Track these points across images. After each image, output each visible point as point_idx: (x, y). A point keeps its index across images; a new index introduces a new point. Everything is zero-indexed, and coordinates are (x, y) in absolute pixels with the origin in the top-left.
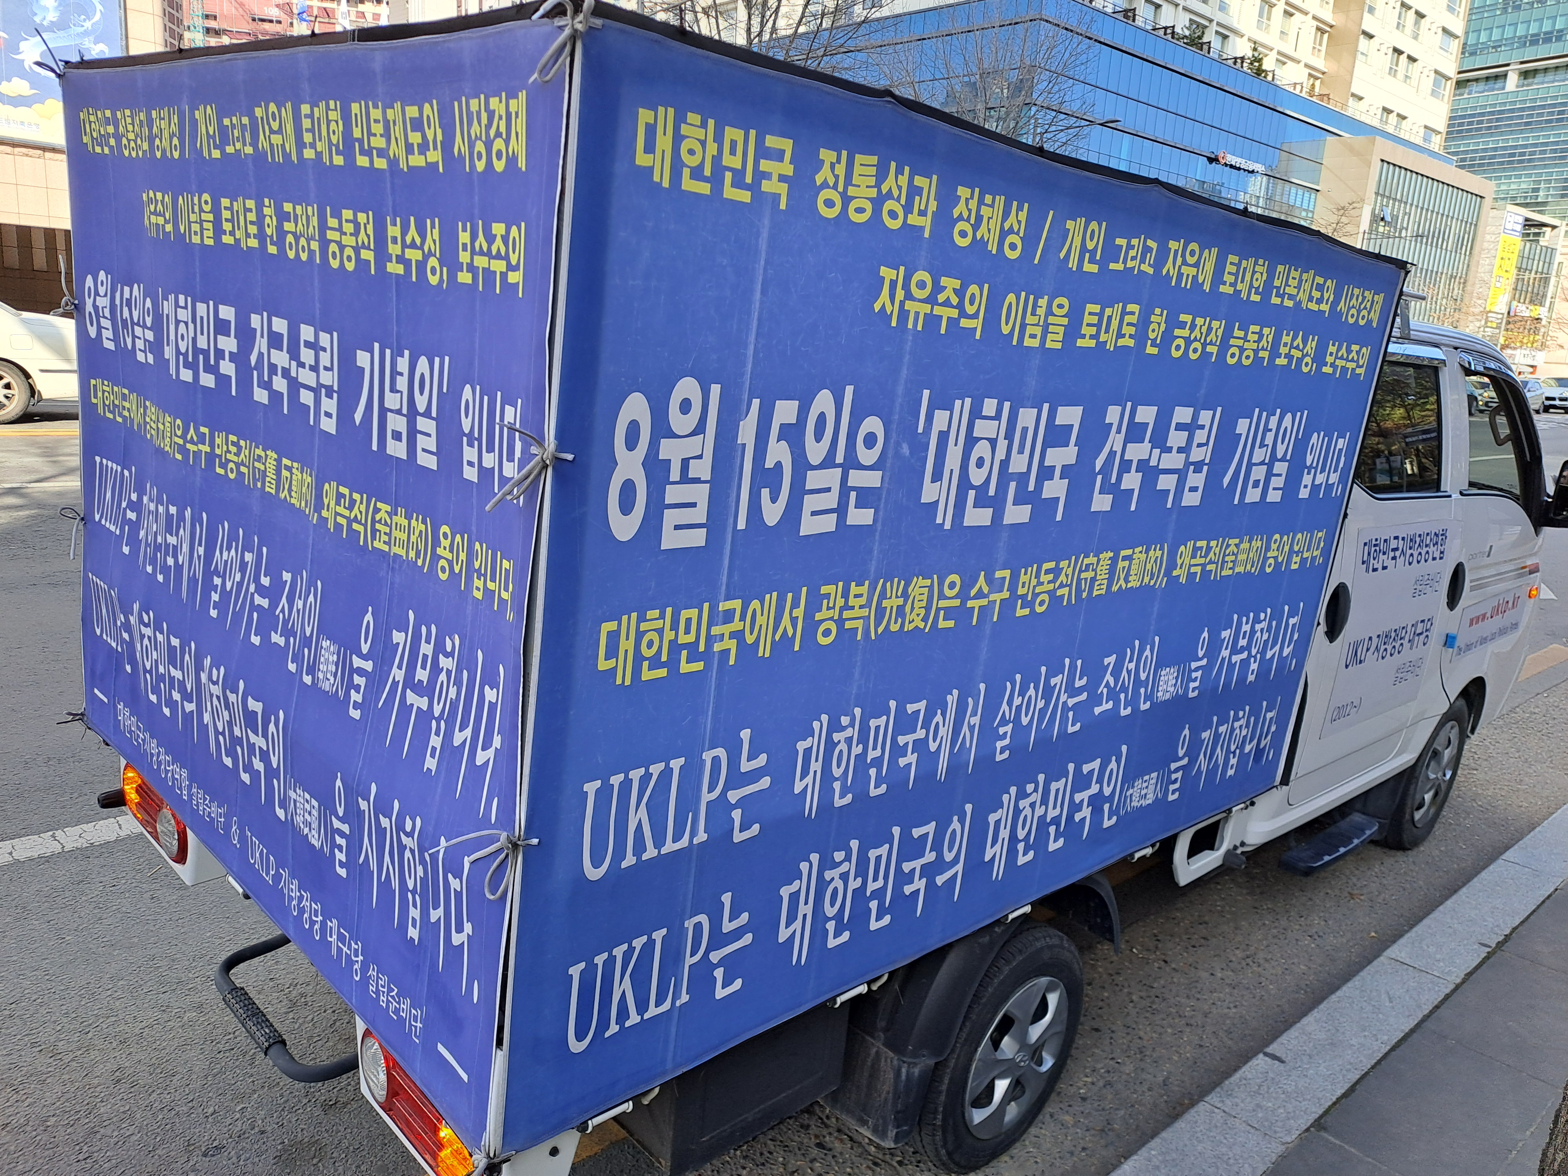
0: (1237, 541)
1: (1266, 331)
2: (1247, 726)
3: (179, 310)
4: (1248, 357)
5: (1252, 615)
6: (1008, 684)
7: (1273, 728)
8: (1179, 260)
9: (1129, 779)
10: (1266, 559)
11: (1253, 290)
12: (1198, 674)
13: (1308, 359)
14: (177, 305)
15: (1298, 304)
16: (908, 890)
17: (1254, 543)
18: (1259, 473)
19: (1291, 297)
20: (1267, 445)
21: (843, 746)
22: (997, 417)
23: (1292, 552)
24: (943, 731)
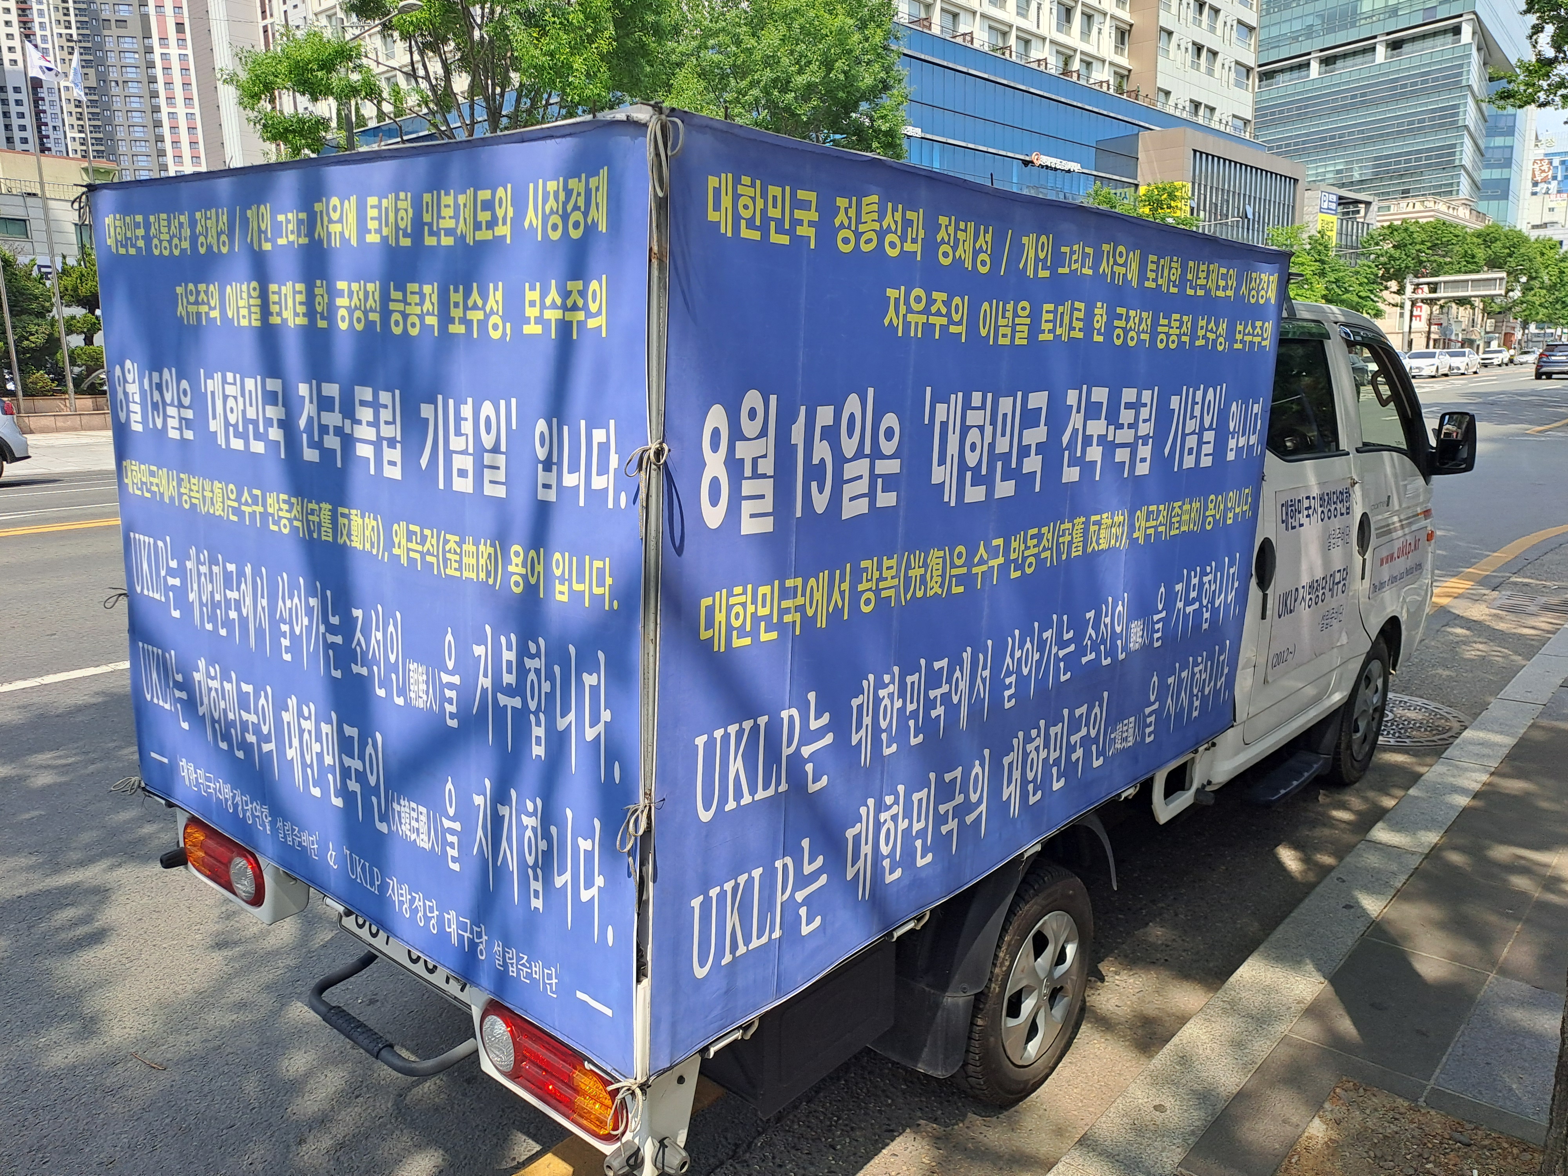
0: (1180, 503)
1: (1185, 318)
2: (1206, 670)
4: (1173, 342)
5: (1199, 568)
6: (1009, 638)
7: (1226, 671)
8: (1111, 261)
9: (1112, 721)
10: (1205, 517)
11: (1171, 284)
12: (1159, 626)
13: (1221, 339)
14: (225, 382)
15: (1208, 292)
16: (944, 829)
17: (1194, 504)
18: (1192, 442)
19: (1202, 287)
20: (1196, 417)
21: (886, 701)
22: (983, 407)
23: (1226, 509)
24: (962, 685)
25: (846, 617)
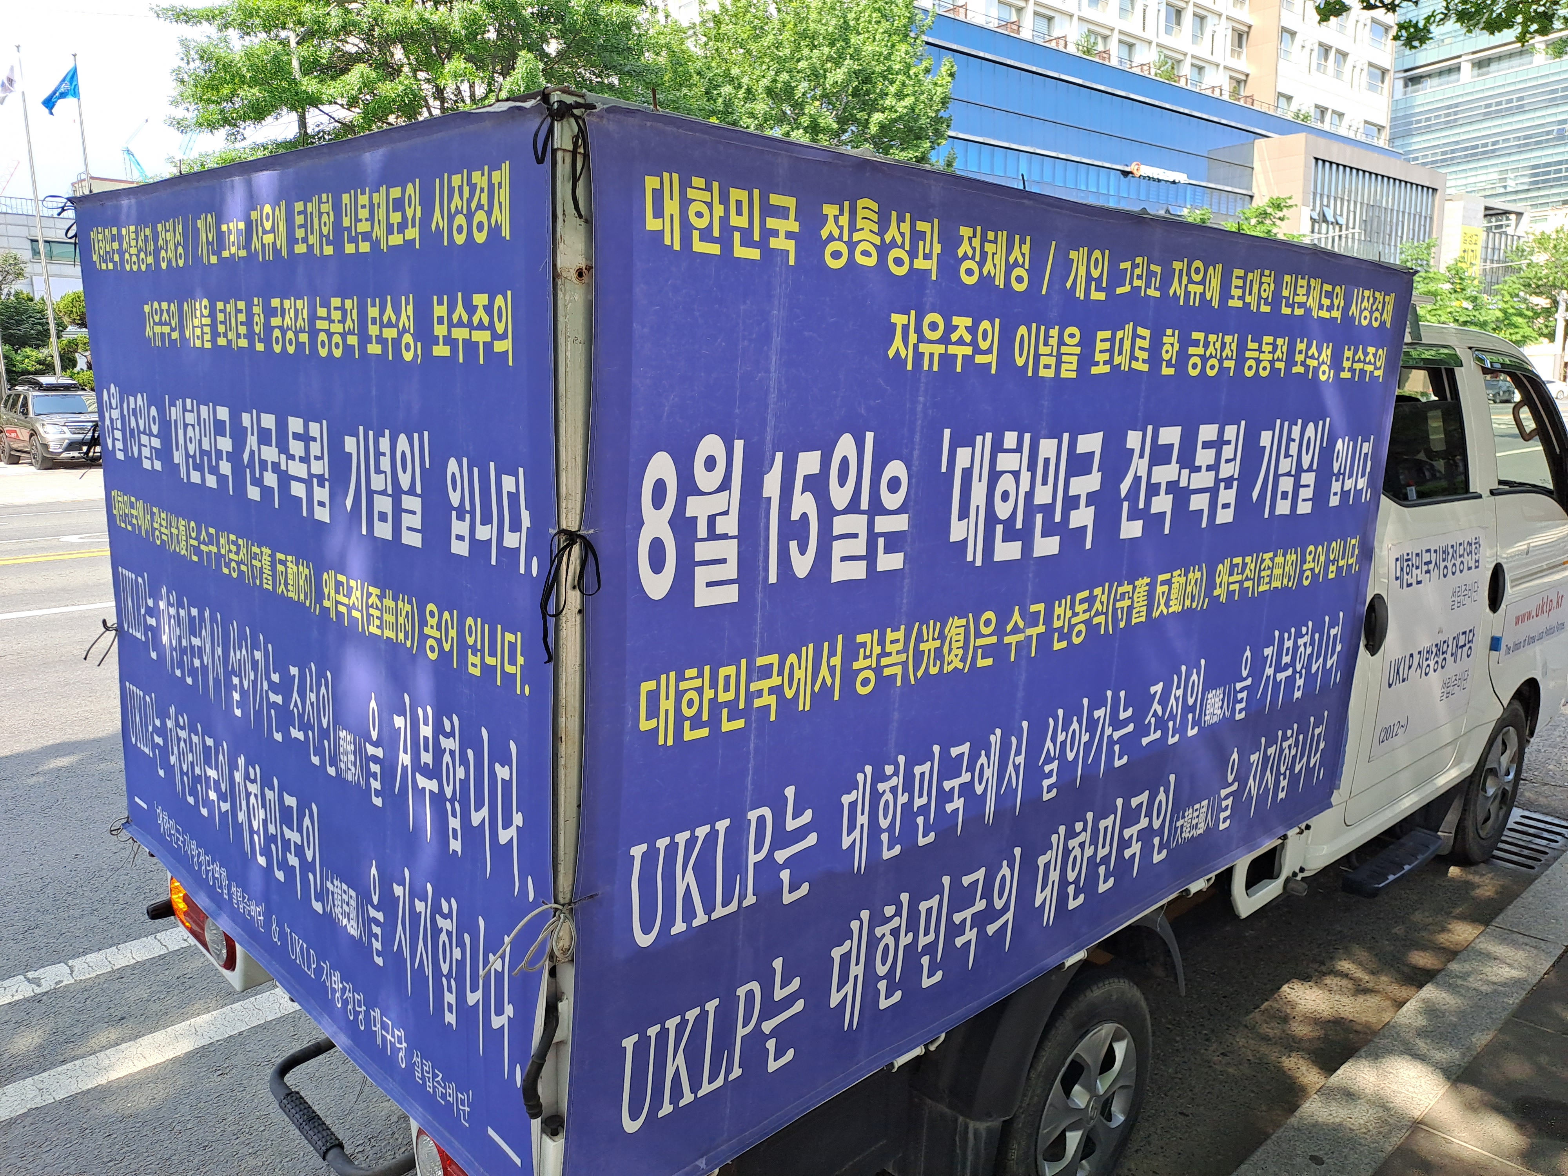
0: (1272, 554)
1: (1280, 341)
3: (186, 414)
4: (1265, 369)
5: (1293, 630)
6: (1051, 721)
7: (1322, 745)
8: (1185, 279)
9: (1179, 808)
10: (1302, 572)
11: (1262, 301)
13: (1325, 367)
14: (185, 410)
15: (1309, 312)
16: (959, 941)
17: (1288, 556)
18: (1286, 484)
19: (1301, 305)
20: (1292, 456)
21: (888, 796)
22: (1019, 449)
23: (1328, 562)
24: (988, 773)
25: (836, 698)
